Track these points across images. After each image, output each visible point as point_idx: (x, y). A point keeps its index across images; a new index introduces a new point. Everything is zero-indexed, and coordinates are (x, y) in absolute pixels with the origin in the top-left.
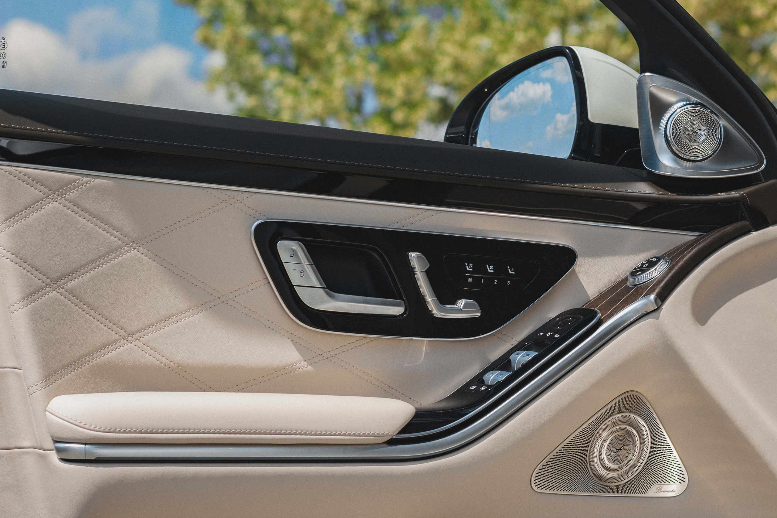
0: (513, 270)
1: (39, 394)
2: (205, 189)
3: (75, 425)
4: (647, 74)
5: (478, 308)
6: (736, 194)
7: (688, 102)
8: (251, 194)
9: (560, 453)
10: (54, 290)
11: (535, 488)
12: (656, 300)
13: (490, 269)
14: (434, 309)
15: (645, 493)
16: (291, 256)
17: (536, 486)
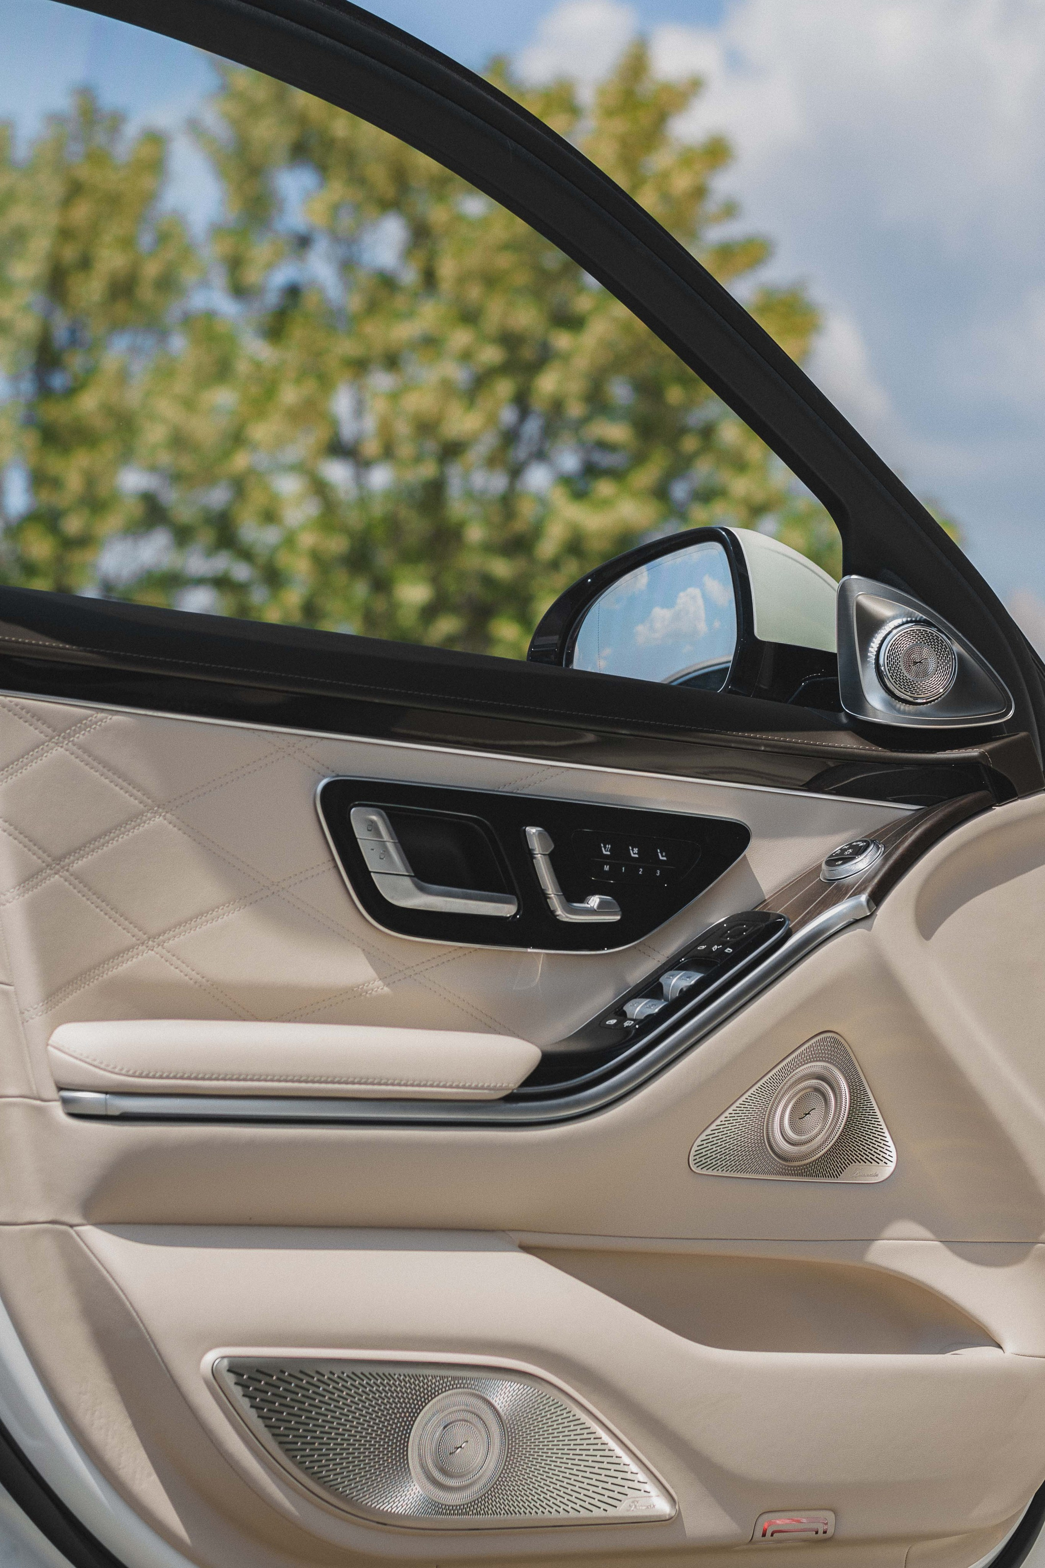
0: (664, 854)
1: (37, 1020)
2: (257, 733)
3: (94, 1066)
4: (854, 577)
5: (618, 909)
6: (973, 752)
7: (909, 619)
8: (316, 740)
9: (730, 1117)
10: (56, 874)
11: (694, 1168)
12: (868, 902)
13: (634, 853)
14: (559, 909)
15: (837, 1177)
16: (368, 830)
17: (695, 1164)
